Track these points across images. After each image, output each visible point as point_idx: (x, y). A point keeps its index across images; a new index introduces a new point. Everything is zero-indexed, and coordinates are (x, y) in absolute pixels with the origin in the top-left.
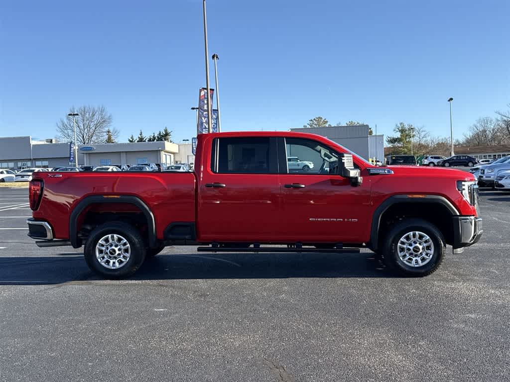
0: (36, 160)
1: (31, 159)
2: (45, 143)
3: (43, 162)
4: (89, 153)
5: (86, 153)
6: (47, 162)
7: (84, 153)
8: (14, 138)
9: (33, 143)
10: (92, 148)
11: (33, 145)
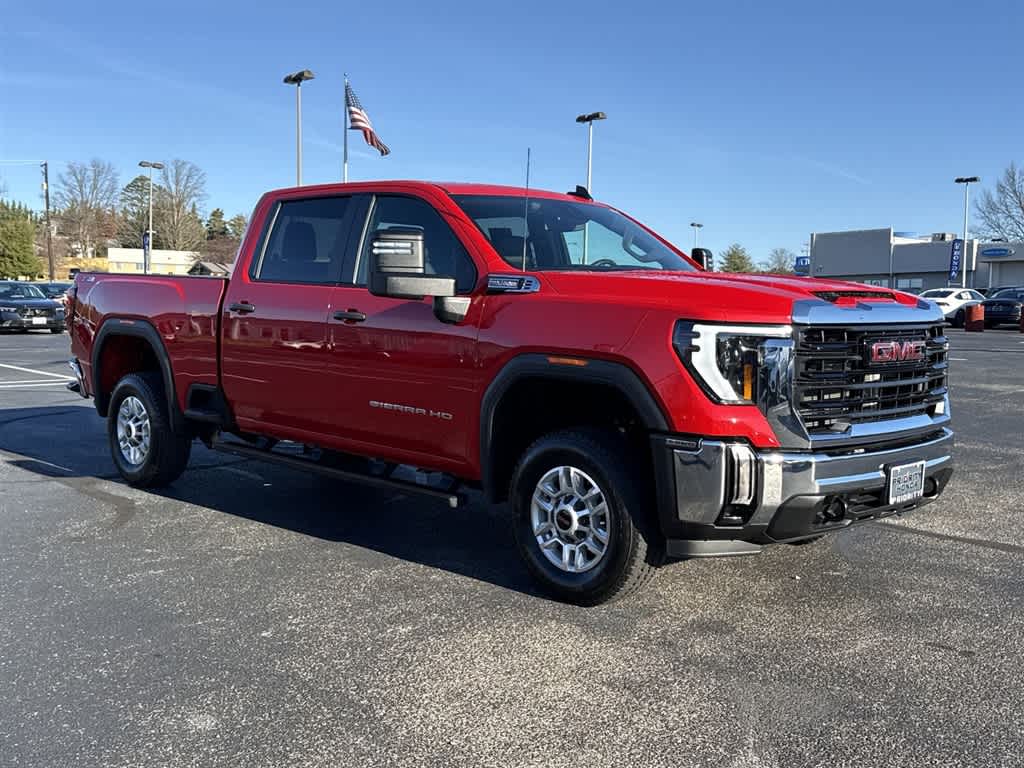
0: (898, 275)
1: (888, 275)
2: (930, 240)
3: (913, 280)
4: (1002, 263)
5: (993, 262)
6: (921, 280)
7: (989, 262)
8: (860, 232)
9: (895, 241)
10: (1006, 250)
11: (897, 246)
